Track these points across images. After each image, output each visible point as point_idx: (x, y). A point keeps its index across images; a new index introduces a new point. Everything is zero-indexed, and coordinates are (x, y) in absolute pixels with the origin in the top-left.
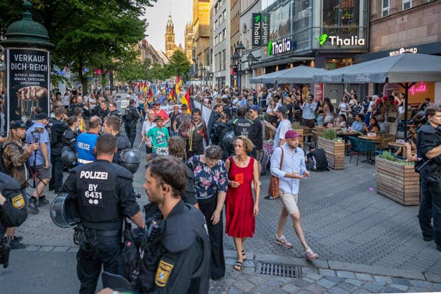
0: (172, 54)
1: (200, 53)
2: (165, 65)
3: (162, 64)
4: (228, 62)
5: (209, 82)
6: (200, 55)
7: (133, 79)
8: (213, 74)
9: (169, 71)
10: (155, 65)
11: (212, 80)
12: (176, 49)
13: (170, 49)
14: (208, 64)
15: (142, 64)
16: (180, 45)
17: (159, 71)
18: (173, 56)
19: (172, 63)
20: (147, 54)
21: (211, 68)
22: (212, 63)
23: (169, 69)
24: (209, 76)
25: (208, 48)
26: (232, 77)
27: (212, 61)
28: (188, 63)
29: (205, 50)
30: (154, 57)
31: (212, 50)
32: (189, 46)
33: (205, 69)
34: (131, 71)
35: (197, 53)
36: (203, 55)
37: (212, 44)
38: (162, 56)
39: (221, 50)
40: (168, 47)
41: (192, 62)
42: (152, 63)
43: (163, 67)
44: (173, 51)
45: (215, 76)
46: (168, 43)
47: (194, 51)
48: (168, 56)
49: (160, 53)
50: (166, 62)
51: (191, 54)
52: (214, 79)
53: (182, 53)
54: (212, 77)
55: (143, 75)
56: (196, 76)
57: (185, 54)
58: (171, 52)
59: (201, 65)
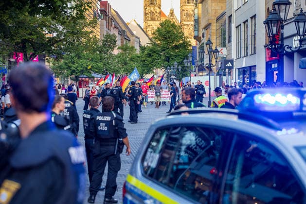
0: (156, 28)
1: (209, 24)
2: (143, 49)
3: (137, 47)
4: (262, 38)
5: (224, 79)
6: (207, 27)
7: (82, 72)
8: (232, 61)
9: (150, 59)
10: (124, 48)
11: (230, 74)
12: (163, 19)
13: (153, 19)
14: (224, 45)
15: (100, 44)
16: (172, 13)
17: (131, 59)
18: (158, 30)
19: (155, 44)
20: (108, 28)
21: (229, 51)
22: (230, 41)
23: (150, 55)
24: (226, 66)
25: (223, 14)
26: (268, 65)
27: (230, 37)
28: (185, 45)
29: (218, 19)
30: (122, 33)
31: (230, 17)
32: (188, 15)
33: (217, 51)
34: (79, 58)
35: (203, 23)
36: (214, 27)
37: (231, 6)
38: (137, 32)
39: (248, 17)
40: (149, 16)
41: (193, 42)
42: (119, 43)
43: (138, 51)
44: (158, 23)
45: (237, 65)
46: (149, 8)
47: (197, 22)
48: (149, 33)
49: (133, 26)
50: (145, 41)
51: (192, 28)
52: (235, 73)
53: (174, 26)
54: (231, 68)
55: (100, 64)
56: (201, 69)
57: (180, 27)
58: (155, 25)
59: (209, 43)
